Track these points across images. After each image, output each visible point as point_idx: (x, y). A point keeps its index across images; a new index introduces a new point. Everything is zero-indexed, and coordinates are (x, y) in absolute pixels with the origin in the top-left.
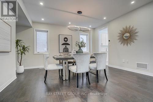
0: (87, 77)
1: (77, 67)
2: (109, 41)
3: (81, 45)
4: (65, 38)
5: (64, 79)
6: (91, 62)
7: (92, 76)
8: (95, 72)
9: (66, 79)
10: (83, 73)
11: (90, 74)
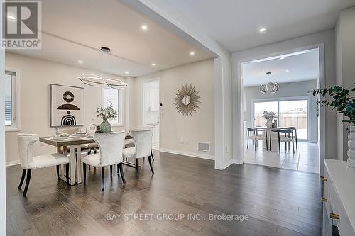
0: (120, 173)
1: (101, 156)
2: (161, 105)
3: (107, 115)
4: (67, 93)
5: (72, 182)
6: (126, 146)
7: (128, 171)
8: (134, 163)
9: (76, 183)
10: (111, 166)
11: (124, 167)
